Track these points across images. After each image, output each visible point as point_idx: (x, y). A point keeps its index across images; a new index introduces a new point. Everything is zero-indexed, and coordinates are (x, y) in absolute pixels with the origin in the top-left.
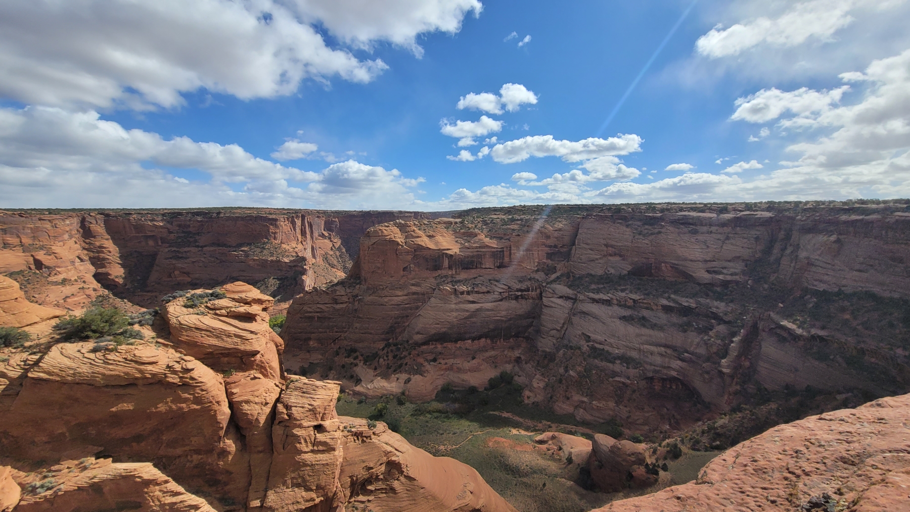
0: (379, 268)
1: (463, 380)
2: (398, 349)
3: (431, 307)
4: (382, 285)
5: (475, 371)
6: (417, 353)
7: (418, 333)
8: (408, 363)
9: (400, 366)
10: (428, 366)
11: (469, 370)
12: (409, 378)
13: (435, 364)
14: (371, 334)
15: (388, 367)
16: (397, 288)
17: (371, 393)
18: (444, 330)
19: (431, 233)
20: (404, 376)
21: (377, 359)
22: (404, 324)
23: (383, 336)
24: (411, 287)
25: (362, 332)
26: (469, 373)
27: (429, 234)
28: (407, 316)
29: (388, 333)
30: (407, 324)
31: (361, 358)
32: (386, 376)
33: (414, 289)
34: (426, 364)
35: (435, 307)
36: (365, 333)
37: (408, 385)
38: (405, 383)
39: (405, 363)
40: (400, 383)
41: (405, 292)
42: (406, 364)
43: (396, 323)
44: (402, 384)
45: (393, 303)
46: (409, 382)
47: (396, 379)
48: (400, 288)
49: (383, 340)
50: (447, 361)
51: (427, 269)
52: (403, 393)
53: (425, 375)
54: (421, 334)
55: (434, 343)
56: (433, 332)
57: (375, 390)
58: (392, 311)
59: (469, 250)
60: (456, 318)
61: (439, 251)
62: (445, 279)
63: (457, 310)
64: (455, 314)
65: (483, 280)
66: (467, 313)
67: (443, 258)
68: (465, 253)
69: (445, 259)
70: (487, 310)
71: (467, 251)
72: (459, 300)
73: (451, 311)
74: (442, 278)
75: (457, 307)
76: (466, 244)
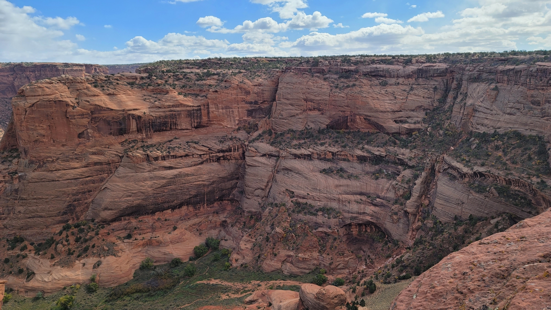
0: (44, 136)
1: (165, 254)
2: (82, 231)
3: (119, 177)
4: (50, 157)
5: (178, 242)
6: (106, 231)
7: (106, 209)
8: (96, 245)
9: (86, 250)
10: (121, 245)
11: (171, 242)
12: (99, 261)
13: (131, 241)
14: (41, 217)
15: (70, 253)
16: (72, 159)
17: (50, 286)
18: (138, 202)
19: (111, 91)
20: (92, 260)
21: (53, 246)
22: (86, 201)
23: (59, 218)
24: (90, 156)
25: (28, 216)
26: (171, 245)
27: (108, 92)
28: (90, 191)
29: (65, 213)
30: (90, 200)
31: (30, 247)
32: (67, 264)
33: (95, 158)
34: (119, 242)
35: (124, 177)
36: (33, 217)
37: (99, 270)
38: (94, 267)
39: (91, 245)
40: (87, 268)
41: (84, 163)
42: (93, 246)
43: (75, 201)
44: (91, 270)
45: (68, 177)
46: (98, 265)
47: (81, 265)
48: (76, 159)
49: (59, 222)
50: (144, 236)
51: (111, 134)
52: (93, 280)
53: (119, 254)
54: (111, 209)
55: (127, 218)
56: (125, 205)
57: (54, 281)
58: (68, 187)
59: (161, 110)
60: (151, 187)
61: (123, 112)
62: (134, 144)
63: (151, 178)
64: (149, 183)
65: (180, 143)
66: (164, 181)
67: (130, 120)
68: (156, 113)
69: (132, 121)
70: (187, 175)
71: (158, 111)
72: (154, 167)
73: (145, 180)
74: (130, 143)
75: (151, 175)
76: (156, 103)
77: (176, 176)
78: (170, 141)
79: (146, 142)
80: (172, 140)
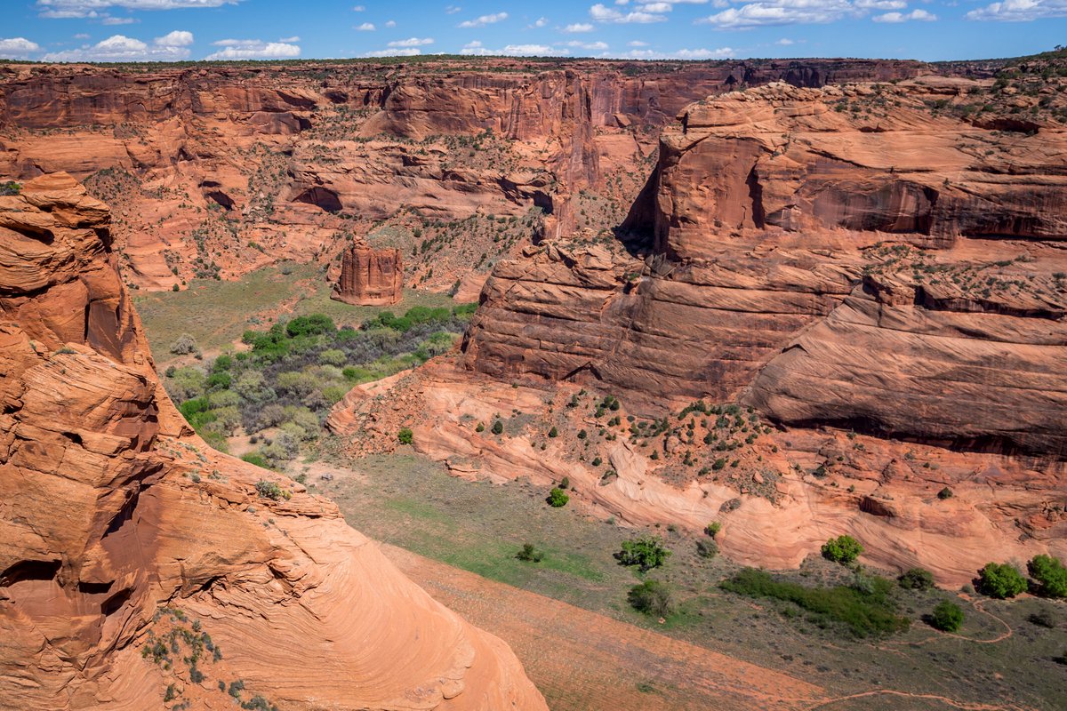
0: (700, 210)
1: (896, 546)
2: (721, 424)
3: (833, 329)
4: (702, 256)
5: (942, 532)
6: (771, 441)
7: (785, 393)
8: (741, 464)
9: (717, 466)
10: (794, 484)
11: (922, 525)
12: (735, 500)
13: (821, 483)
14: (657, 371)
15: (687, 460)
16: (742, 267)
17: (633, 509)
18: (863, 398)
19: (873, 122)
20: (723, 493)
21: (662, 437)
22: (748, 364)
23: (687, 384)
24: (781, 268)
25: (636, 362)
26: (918, 532)
27: (864, 124)
28: (761, 345)
29: (702, 378)
30: (758, 364)
31: (625, 424)
32: (675, 480)
33: (791, 274)
34: (794, 475)
35: (845, 330)
36: (646, 368)
37: (731, 518)
38: (723, 508)
39: (732, 459)
40: (709, 505)
41: (764, 280)
42: (734, 465)
43: (726, 357)
44: (714, 512)
45: (725, 303)
46: (731, 508)
47: (701, 494)
48: (750, 268)
49: (687, 392)
50: (856, 483)
51: (842, 224)
52: (711, 532)
53: (784, 503)
54: (796, 398)
55: (828, 429)
56: (828, 398)
57: (643, 504)
58: (719, 324)
59: (997, 177)
60: (909, 372)
61: (887, 175)
62: (895, 257)
63: (915, 349)
64: (906, 360)
65: (1031, 274)
66: (949, 365)
67: (900, 195)
68: (983, 185)
69: (906, 198)
70: (1026, 365)
71: (990, 179)
72: (930, 322)
73: (897, 349)
74: (886, 252)
75: (918, 341)
76: (991, 157)
77: (988, 360)
78: (1001, 264)
79: (929, 257)
80: (1009, 263)
